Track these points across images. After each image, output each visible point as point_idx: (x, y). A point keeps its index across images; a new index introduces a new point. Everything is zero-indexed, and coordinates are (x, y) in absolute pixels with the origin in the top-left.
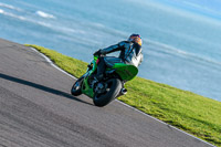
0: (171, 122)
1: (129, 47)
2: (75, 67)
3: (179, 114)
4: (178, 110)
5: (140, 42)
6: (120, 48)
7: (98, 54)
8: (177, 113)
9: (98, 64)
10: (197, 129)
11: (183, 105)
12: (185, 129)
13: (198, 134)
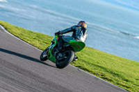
0: (80, 67)
1: (78, 30)
2: (19, 32)
3: (85, 62)
4: (84, 59)
5: (85, 26)
6: (73, 30)
7: (58, 34)
8: (83, 61)
9: (58, 40)
10: (96, 71)
11: (87, 56)
12: (88, 71)
13: (97, 74)
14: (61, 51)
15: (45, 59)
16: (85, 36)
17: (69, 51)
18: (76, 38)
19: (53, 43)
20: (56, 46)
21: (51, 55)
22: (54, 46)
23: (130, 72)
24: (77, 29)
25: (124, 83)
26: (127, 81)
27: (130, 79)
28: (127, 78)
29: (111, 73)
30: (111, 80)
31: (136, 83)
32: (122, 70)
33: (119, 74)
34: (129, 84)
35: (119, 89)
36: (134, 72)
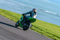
14: (25, 23)
15: (18, 26)
16: (36, 16)
17: (29, 23)
18: (32, 17)
19: (21, 19)
20: (23, 20)
21: (21, 24)
22: (22, 20)
23: (43, 26)
24: (32, 12)
25: (40, 31)
26: (42, 30)
27: (43, 29)
28: (41, 29)
29: (35, 27)
30: (34, 30)
31: (45, 31)
32: (40, 26)
33: (38, 27)
34: (42, 32)
35: (38, 34)
36: (45, 26)
